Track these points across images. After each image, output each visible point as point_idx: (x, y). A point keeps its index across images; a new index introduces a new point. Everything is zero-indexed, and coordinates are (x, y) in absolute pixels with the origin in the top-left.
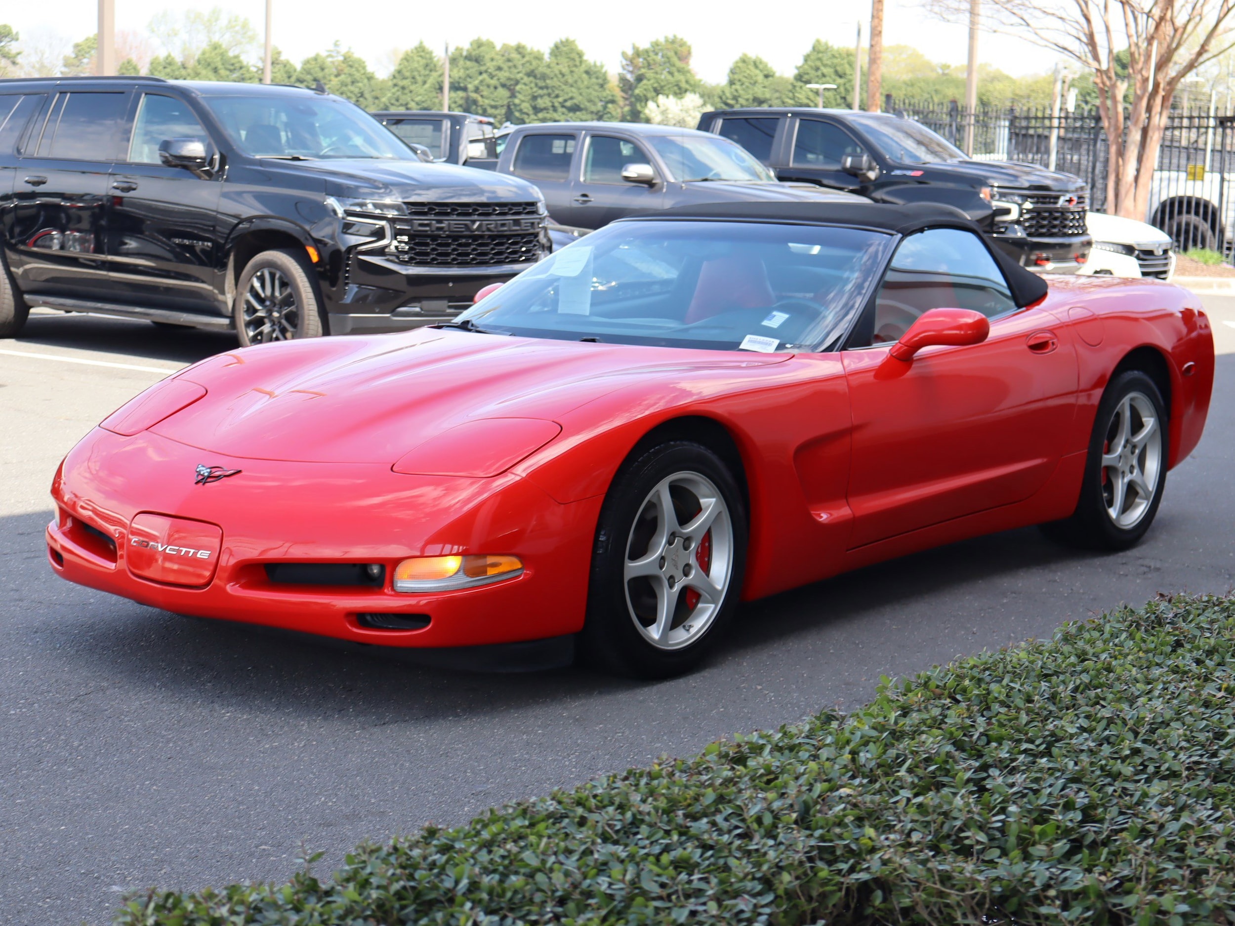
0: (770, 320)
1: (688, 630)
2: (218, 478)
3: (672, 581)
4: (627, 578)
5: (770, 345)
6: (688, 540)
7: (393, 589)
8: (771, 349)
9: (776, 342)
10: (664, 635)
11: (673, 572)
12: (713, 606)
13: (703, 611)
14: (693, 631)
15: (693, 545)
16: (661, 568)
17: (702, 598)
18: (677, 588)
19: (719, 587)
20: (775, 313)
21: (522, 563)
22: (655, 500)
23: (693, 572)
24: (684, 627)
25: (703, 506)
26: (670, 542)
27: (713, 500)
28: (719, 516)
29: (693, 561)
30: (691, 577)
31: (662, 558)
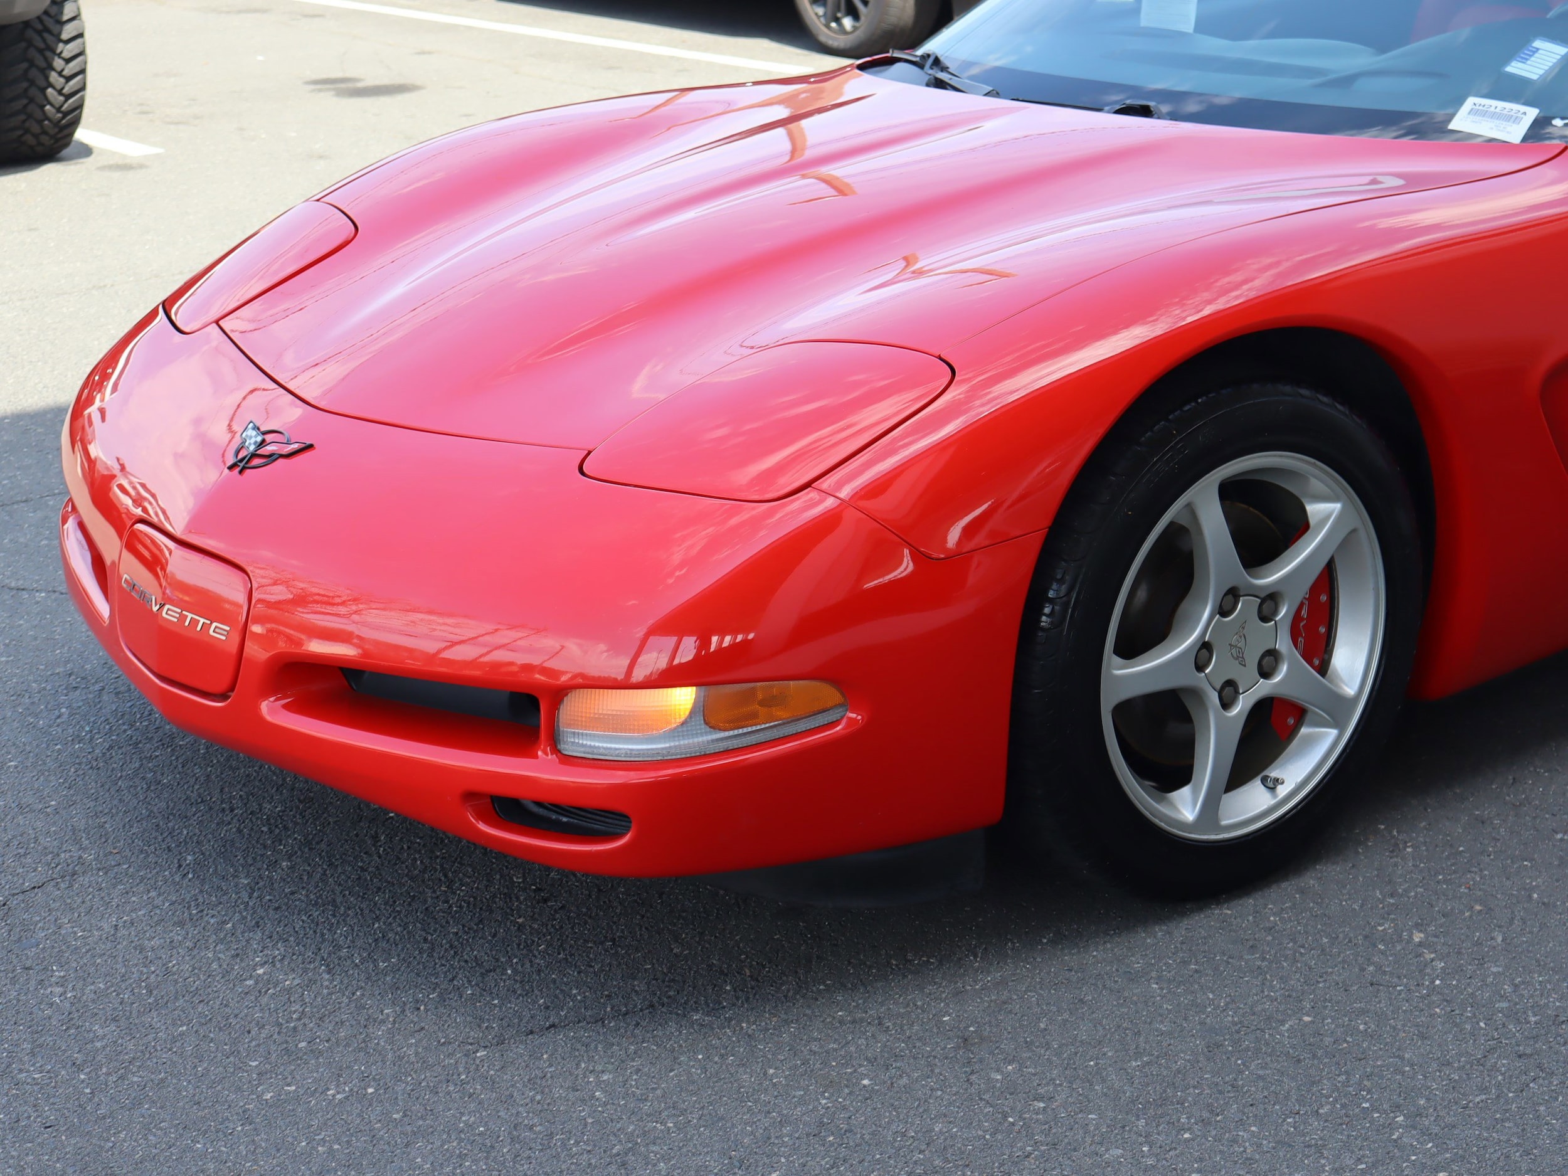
0: (1524, 60)
1: (1272, 789)
2: (271, 458)
3: (1228, 693)
4: (1108, 701)
5: (1517, 120)
6: (1270, 601)
7: (556, 750)
8: (1515, 133)
9: (1532, 113)
10: (1211, 808)
11: (1233, 672)
12: (1334, 732)
13: (1311, 741)
14: (1283, 791)
15: (1283, 612)
16: (1200, 668)
17: (1309, 717)
18: (1241, 707)
19: (1350, 690)
20: (1537, 44)
21: (842, 694)
22: (1183, 522)
23: (1284, 669)
24: (1264, 781)
25: (1312, 521)
26: (1223, 611)
27: (1336, 507)
28: (1348, 542)
29: (1284, 644)
30: (1277, 679)
31: (1205, 647)
